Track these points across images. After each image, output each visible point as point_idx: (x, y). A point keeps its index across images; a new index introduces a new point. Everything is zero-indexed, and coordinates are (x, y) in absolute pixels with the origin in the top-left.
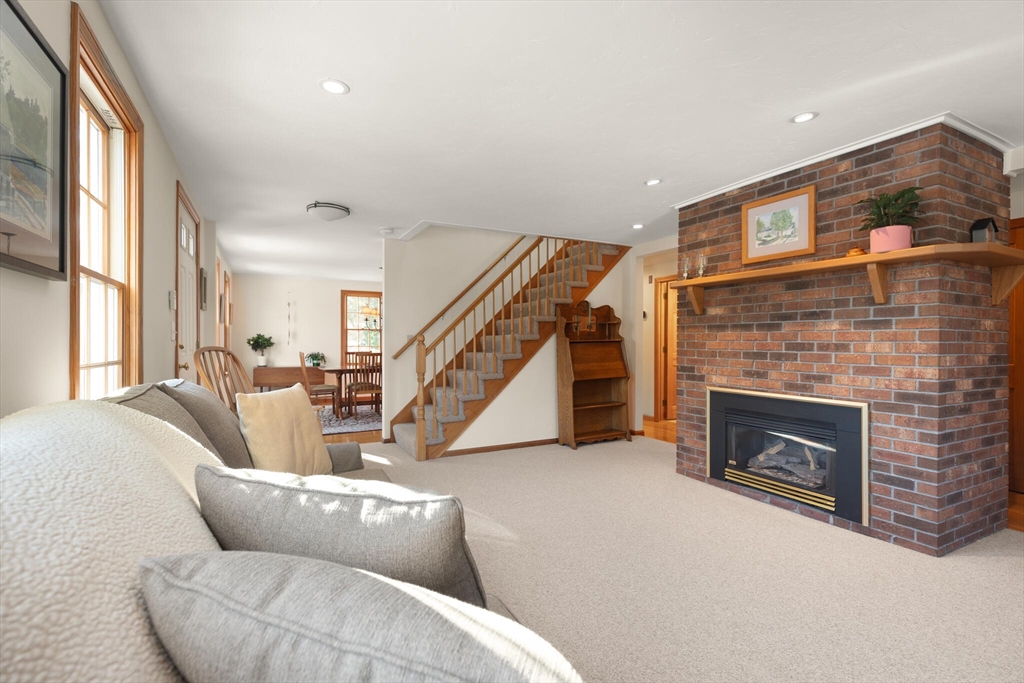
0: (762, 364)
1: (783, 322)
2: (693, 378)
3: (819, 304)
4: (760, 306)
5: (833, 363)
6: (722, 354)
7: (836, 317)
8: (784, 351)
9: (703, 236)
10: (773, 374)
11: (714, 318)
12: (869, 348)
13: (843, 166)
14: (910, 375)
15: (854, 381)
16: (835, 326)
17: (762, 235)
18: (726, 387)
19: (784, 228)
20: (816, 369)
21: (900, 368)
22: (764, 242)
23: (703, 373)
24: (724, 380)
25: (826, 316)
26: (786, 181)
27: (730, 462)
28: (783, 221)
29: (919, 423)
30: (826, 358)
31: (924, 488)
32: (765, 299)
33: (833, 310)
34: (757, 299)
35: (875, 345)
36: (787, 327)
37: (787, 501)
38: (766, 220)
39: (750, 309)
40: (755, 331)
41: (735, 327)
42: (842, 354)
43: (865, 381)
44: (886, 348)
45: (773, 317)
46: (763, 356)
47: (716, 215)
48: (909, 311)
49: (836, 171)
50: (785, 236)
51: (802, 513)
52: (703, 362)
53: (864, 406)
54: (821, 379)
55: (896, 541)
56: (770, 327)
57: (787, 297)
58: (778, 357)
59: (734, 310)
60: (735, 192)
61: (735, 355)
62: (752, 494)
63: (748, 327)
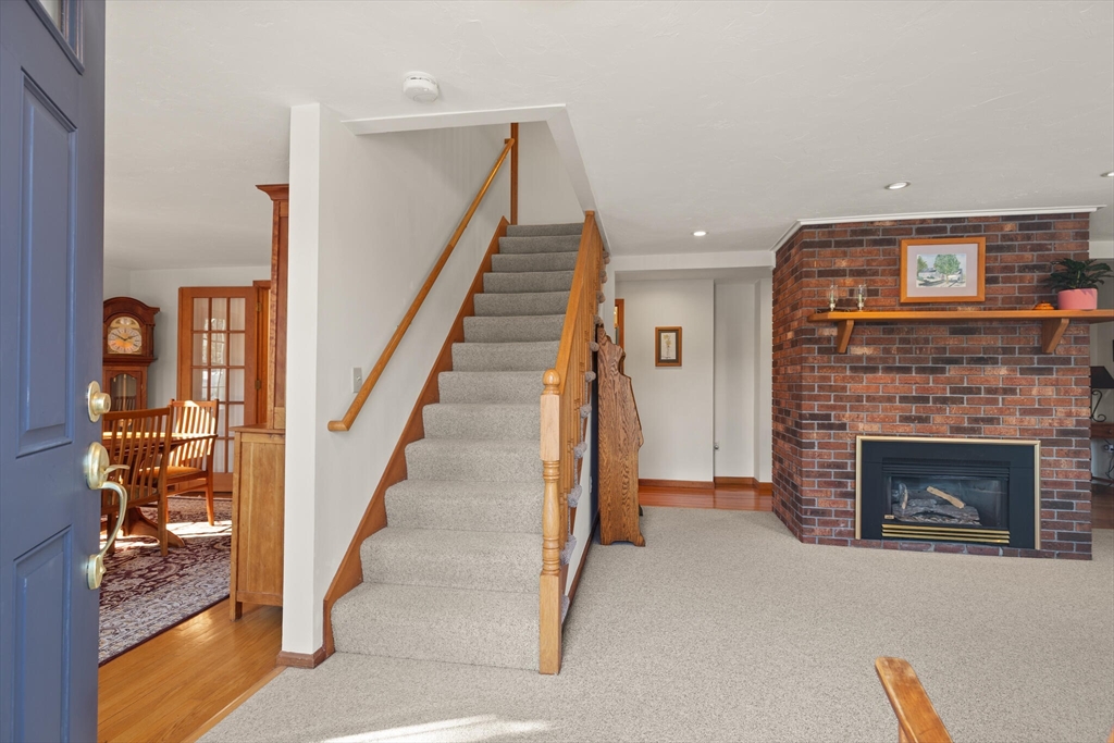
0: (924, 408)
1: (947, 367)
2: (831, 427)
3: (986, 350)
4: (921, 349)
5: (1000, 406)
6: (869, 399)
7: (1004, 363)
8: (948, 395)
9: (843, 264)
10: (937, 419)
11: (859, 358)
12: (1034, 392)
13: (1009, 227)
14: (1069, 414)
15: (1022, 421)
16: (1003, 371)
17: (925, 276)
18: (879, 435)
19: (950, 272)
20: (983, 411)
21: (1060, 409)
22: (926, 283)
23: (845, 420)
24: (876, 428)
25: (994, 361)
26: (949, 226)
27: (886, 517)
28: (949, 265)
29: (1077, 454)
30: (995, 402)
31: (1082, 507)
32: (926, 341)
33: (1000, 357)
34: (916, 341)
35: (1039, 390)
36: (952, 371)
37: (955, 544)
38: (930, 261)
39: (909, 351)
40: (914, 374)
41: (888, 370)
42: (1009, 397)
43: (1032, 421)
44: (1050, 392)
45: (935, 360)
46: (926, 400)
47: (860, 243)
48: (1067, 361)
49: (1002, 229)
50: (951, 281)
51: (970, 553)
52: (843, 408)
53: (1037, 444)
54: (990, 421)
55: (1060, 556)
56: (933, 371)
57: (953, 342)
58: (944, 400)
59: (887, 351)
60: (888, 224)
61: (890, 399)
62: (914, 546)
63: (907, 370)
